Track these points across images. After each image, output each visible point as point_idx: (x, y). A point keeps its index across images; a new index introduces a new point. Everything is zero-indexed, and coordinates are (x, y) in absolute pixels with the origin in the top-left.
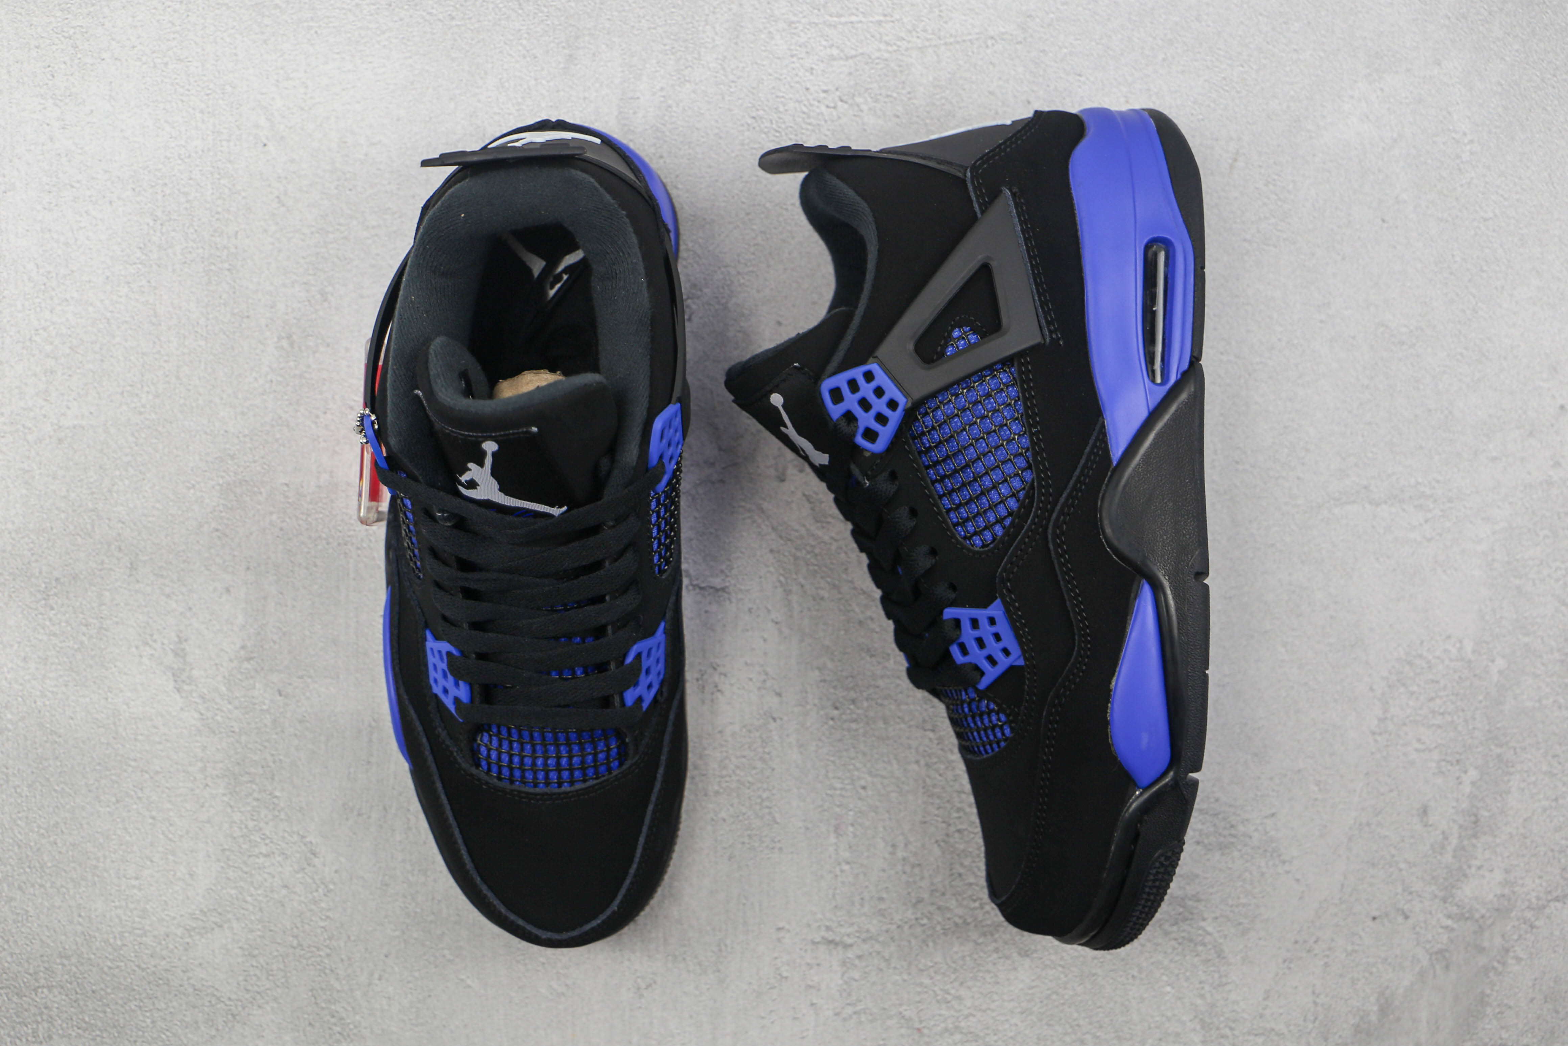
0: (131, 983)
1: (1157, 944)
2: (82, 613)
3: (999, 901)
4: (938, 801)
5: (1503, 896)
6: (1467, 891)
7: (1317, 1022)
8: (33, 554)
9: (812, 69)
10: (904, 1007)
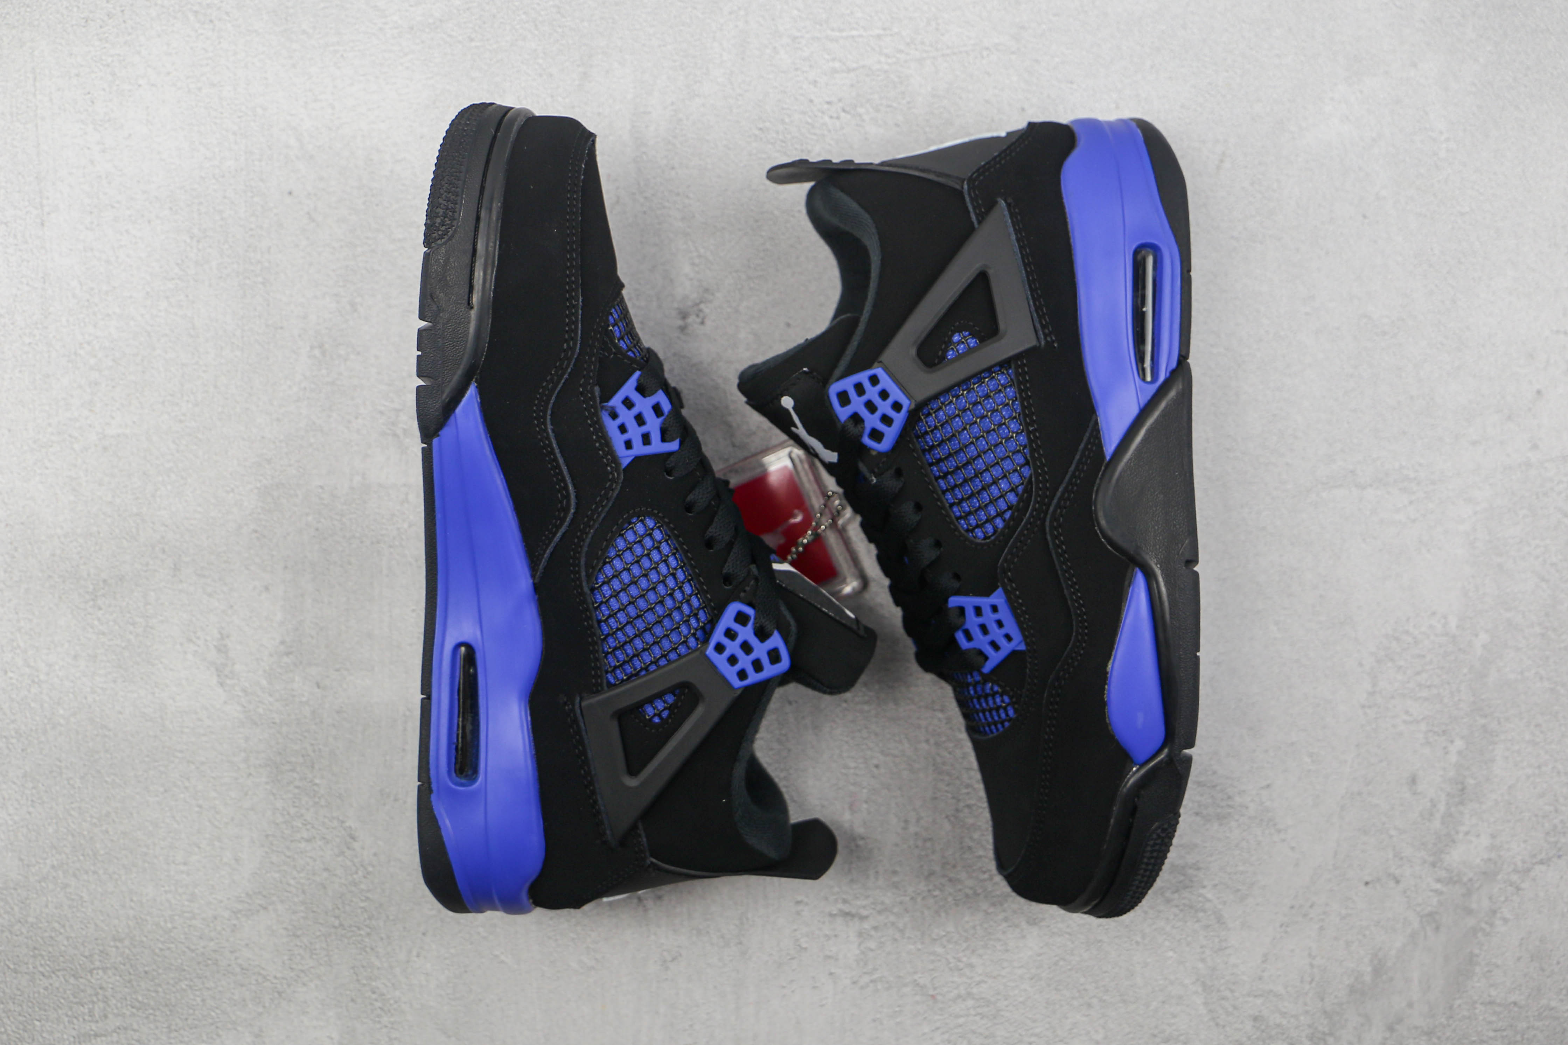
0: (182, 964)
1: (1160, 912)
2: (129, 612)
3: (1005, 873)
4: (947, 778)
5: (1490, 860)
6: (1455, 856)
7: (1313, 985)
8: (81, 558)
9: (816, 82)
10: (919, 975)
